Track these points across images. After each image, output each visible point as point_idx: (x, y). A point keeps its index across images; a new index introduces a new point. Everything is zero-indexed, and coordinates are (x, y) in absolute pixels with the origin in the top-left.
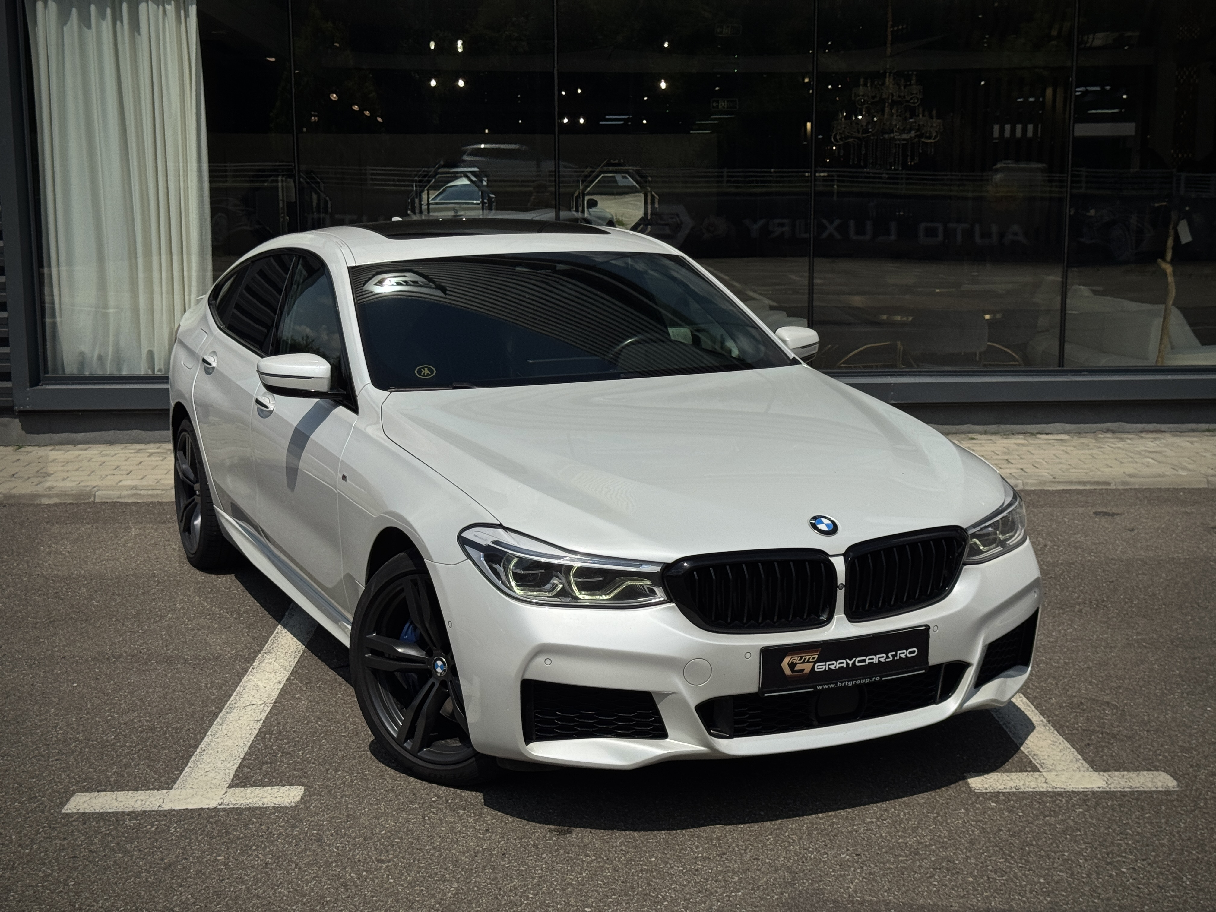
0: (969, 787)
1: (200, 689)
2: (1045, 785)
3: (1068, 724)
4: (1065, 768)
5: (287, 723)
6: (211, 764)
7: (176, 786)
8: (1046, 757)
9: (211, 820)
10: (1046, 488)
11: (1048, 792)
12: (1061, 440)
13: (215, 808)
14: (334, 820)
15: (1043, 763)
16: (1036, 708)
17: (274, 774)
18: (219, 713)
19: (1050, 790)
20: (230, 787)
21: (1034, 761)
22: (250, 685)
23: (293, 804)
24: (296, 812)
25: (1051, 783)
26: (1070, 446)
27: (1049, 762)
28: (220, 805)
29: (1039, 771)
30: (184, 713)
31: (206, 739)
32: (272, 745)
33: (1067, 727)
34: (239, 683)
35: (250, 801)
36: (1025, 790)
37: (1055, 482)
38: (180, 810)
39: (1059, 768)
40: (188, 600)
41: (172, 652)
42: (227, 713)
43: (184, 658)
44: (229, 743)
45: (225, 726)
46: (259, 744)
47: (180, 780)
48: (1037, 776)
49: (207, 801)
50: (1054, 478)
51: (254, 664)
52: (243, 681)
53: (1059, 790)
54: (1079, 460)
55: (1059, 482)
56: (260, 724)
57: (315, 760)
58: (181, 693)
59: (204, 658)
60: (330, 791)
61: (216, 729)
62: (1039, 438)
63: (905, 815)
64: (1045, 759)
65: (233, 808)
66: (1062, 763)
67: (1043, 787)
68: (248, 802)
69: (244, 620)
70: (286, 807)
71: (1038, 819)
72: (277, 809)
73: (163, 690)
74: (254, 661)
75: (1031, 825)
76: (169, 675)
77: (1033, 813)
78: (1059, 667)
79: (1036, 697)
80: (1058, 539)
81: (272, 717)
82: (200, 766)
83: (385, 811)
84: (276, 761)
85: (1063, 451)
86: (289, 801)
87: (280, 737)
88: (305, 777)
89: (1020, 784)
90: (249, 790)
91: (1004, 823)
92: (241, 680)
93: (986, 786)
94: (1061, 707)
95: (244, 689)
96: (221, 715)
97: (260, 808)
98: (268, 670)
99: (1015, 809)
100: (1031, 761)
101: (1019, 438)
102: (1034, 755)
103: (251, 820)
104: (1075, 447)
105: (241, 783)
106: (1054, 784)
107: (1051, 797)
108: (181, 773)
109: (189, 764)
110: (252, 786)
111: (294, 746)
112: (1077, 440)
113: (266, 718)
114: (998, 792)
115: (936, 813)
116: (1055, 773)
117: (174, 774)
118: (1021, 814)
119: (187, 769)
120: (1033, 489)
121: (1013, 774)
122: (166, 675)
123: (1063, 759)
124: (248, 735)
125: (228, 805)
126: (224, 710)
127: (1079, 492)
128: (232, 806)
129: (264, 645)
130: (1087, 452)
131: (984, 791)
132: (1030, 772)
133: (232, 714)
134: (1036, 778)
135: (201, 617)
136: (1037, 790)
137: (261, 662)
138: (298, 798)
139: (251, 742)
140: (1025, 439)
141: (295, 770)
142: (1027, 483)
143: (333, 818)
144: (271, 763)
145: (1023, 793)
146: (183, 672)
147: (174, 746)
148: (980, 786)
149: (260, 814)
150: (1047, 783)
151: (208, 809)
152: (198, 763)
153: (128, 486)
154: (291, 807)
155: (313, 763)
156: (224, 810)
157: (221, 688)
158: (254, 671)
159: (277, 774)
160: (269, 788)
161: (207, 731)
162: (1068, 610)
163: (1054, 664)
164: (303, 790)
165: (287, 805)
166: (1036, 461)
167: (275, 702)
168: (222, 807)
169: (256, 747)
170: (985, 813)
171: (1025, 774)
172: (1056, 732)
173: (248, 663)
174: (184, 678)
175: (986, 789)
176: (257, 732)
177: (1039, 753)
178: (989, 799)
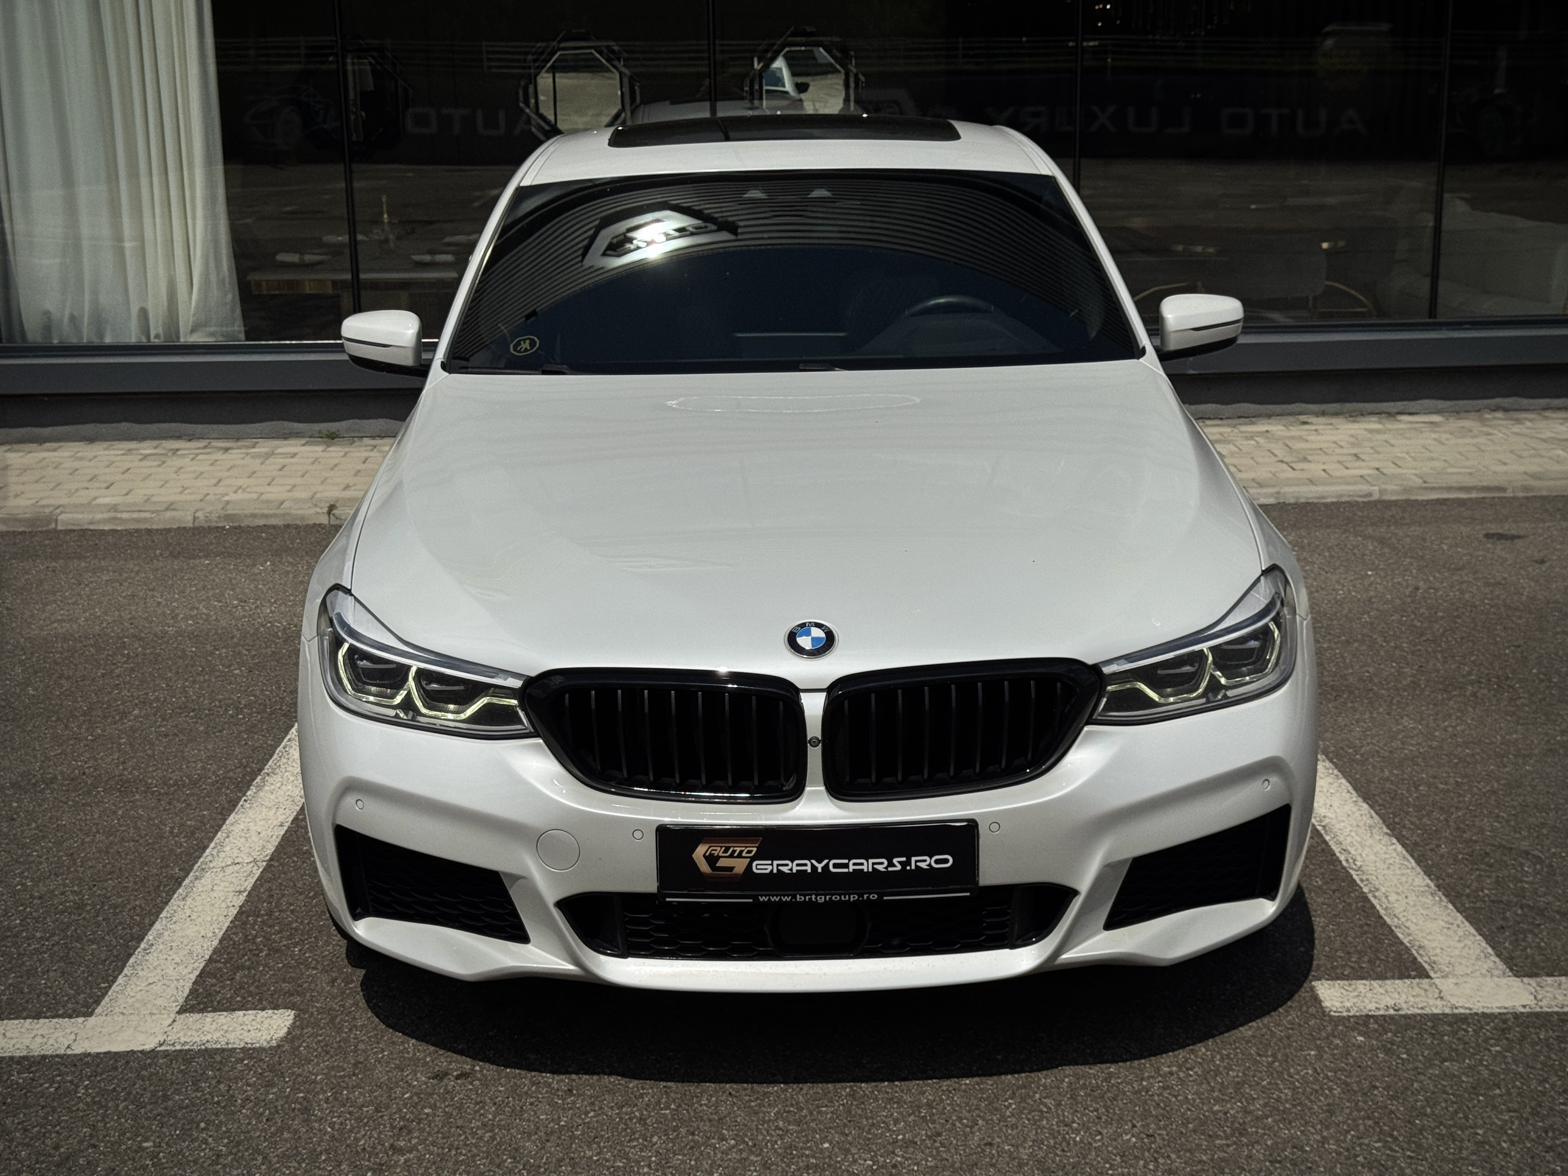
0: (1322, 1007)
1: (162, 837)
2: (1439, 1002)
3: (1468, 891)
4: (1469, 972)
5: (283, 895)
6: (159, 971)
7: (99, 1010)
8: (1438, 951)
9: (144, 1073)
10: (1413, 498)
11: (1446, 1015)
12: (1432, 423)
13: (153, 1050)
14: (333, 1073)
15: (1435, 962)
16: (1418, 862)
17: (251, 989)
18: (183, 880)
19: (1447, 1011)
20: (181, 1011)
21: (1419, 959)
22: (237, 829)
23: (274, 1043)
24: (276, 1059)
25: (1449, 998)
26: (1445, 432)
27: (1442, 960)
28: (161, 1045)
29: (1428, 977)
30: (131, 879)
31: (157, 925)
32: (256, 936)
33: (1468, 896)
34: (220, 827)
35: (209, 1037)
36: (1409, 1012)
37: (1426, 488)
38: (98, 1054)
39: (1459, 970)
40: (168, 685)
41: (130, 773)
42: (196, 879)
43: (146, 784)
44: (191, 930)
45: (189, 900)
46: (236, 934)
47: (107, 999)
48: (1427, 987)
49: (142, 1038)
50: (1425, 482)
51: (249, 793)
52: (228, 822)
53: (1462, 1011)
54: (1460, 453)
55: (1433, 489)
56: (243, 897)
57: (318, 962)
58: (132, 844)
59: (176, 783)
60: (333, 1019)
61: (175, 908)
62: (1400, 421)
63: (1222, 1060)
64: (1436, 955)
65: (181, 1051)
66: (1464, 962)
67: (1436, 1007)
68: (205, 1039)
69: (244, 718)
70: (262, 1049)
71: (1432, 1066)
72: (250, 1053)
73: (107, 838)
74: (248, 789)
75: (1421, 1077)
76: (120, 812)
77: (1423, 1056)
78: (1448, 791)
79: (1416, 844)
80: (1434, 577)
81: (262, 885)
82: (141, 973)
83: (415, 1054)
84: (258, 964)
85: (1435, 439)
86: (269, 1038)
87: (270, 922)
88: (298, 994)
89: (1401, 1001)
90: (209, 1017)
91: (1378, 1073)
92: (225, 820)
93: (1348, 1004)
94: (1456, 860)
95: (228, 837)
96: (187, 881)
97: (223, 1050)
98: (267, 803)
99: (1395, 1047)
100: (1415, 958)
101: (1370, 422)
102: (1420, 947)
103: (204, 1073)
104: (1452, 434)
105: (199, 1004)
106: (1454, 1001)
107: (1450, 1024)
108: (110, 987)
109: (126, 971)
110: (215, 1010)
111: (289, 938)
112: (1455, 424)
113: (253, 889)
114: (1367, 1016)
115: (1272, 1056)
116: (1454, 980)
117: (100, 989)
118: (1404, 1056)
119: (121, 980)
120: (1394, 498)
121: (1388, 982)
122: (115, 812)
123: (1464, 954)
124: (221, 918)
125: (173, 1044)
126: (192, 874)
127: (1462, 502)
128: (178, 1047)
129: (268, 762)
130: (1468, 440)
131: (1345, 1014)
132: (1414, 978)
133: (203, 881)
134: (1426, 990)
135: (181, 713)
136: (1427, 1011)
137: (260, 788)
138: (282, 1032)
139: (224, 929)
140: (1380, 423)
141: (284, 981)
142: (1385, 490)
143: (333, 1068)
144: (249, 969)
145: (1406, 1017)
146: (141, 806)
147: (107, 937)
148: (1338, 1004)
149: (221, 1062)
150: (1442, 998)
151: (142, 1052)
152: (139, 968)
153: (107, 505)
154: (271, 1048)
155: (314, 968)
156: (166, 1054)
157: (193, 833)
158: (247, 805)
159: (257, 987)
160: (241, 1013)
161: (162, 909)
162: (1455, 693)
163: (1441, 786)
164: (292, 1017)
165: (265, 1044)
166: (1398, 457)
167: (271, 859)
168: (163, 1048)
169: (231, 939)
170: (1348, 1054)
171: (1408, 981)
172: (1450, 906)
173: (240, 791)
174: (140, 817)
175: (1348, 1011)
176: (235, 912)
177: (1426, 942)
178: (1353, 1029)
